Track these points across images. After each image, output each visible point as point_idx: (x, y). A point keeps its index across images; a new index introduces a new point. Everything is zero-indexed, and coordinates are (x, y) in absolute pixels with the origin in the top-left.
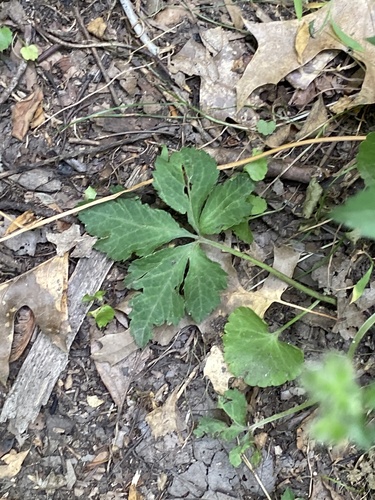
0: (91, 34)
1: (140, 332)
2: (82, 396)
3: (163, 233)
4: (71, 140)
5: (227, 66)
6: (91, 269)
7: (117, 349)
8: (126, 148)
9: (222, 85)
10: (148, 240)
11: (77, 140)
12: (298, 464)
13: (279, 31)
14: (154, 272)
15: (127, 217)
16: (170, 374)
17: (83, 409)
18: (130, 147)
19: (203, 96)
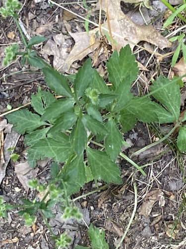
0: (9, 39)
1: (31, 163)
2: (13, 187)
3: (37, 123)
4: (3, 83)
5: (64, 50)
6: (12, 137)
7: (24, 169)
8: (25, 86)
9: (62, 59)
10: (31, 126)
11: (6, 83)
12: (100, 213)
13: (84, 36)
14: (35, 139)
15: (24, 117)
16: (48, 178)
17: (13, 192)
18: (27, 85)
19: (55, 63)
